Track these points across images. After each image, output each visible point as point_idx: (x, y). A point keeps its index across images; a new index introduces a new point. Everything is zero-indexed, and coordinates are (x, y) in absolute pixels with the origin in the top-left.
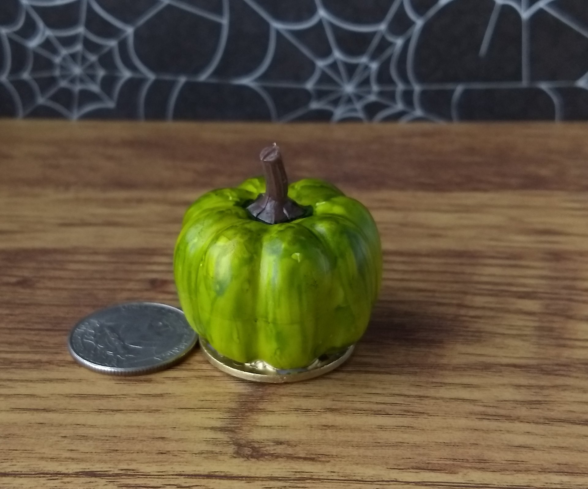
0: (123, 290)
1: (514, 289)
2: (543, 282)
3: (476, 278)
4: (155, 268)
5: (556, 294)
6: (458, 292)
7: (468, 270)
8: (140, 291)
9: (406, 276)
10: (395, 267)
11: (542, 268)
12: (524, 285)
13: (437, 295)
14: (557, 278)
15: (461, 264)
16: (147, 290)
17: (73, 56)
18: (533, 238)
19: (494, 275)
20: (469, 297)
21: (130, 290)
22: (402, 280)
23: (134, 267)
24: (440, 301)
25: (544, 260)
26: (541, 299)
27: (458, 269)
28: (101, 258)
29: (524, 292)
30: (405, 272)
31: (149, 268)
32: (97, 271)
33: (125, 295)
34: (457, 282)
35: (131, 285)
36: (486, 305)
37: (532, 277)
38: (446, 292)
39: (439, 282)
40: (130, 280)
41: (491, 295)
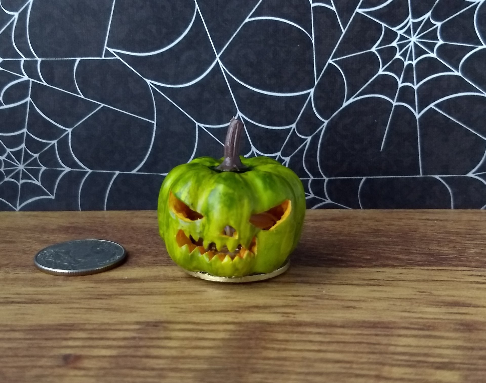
0: (35, 367)
1: (431, 360)
2: (458, 352)
3: (392, 349)
4: (70, 343)
5: (474, 364)
6: (377, 363)
7: (384, 340)
8: (52, 367)
9: (323, 348)
10: (311, 337)
11: (456, 339)
12: (440, 356)
13: (355, 366)
14: (472, 349)
15: (377, 335)
16: (59, 367)
17: (17, 154)
18: (444, 310)
19: (409, 346)
20: (387, 368)
21: (41, 367)
22: (319, 351)
23: (50, 343)
24: (358, 372)
25: (456, 330)
26: (459, 369)
27: (374, 339)
28: (17, 335)
29: (441, 363)
30: (321, 342)
31: (64, 343)
32: (10, 348)
33: (35, 372)
34: (373, 353)
35: (43, 362)
36: (406, 376)
37: (448, 348)
38: (363, 363)
39: (356, 352)
40: (43, 357)
41: (409, 366)
